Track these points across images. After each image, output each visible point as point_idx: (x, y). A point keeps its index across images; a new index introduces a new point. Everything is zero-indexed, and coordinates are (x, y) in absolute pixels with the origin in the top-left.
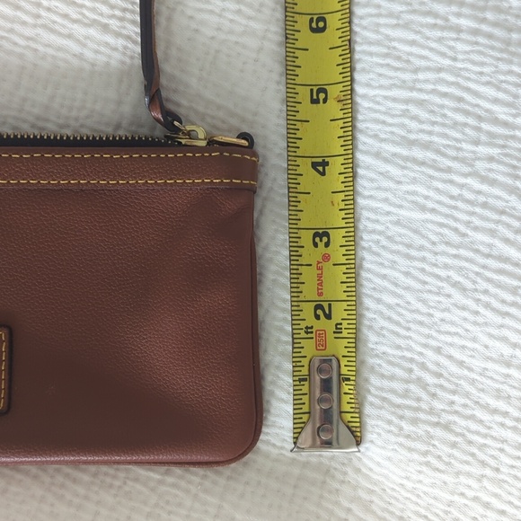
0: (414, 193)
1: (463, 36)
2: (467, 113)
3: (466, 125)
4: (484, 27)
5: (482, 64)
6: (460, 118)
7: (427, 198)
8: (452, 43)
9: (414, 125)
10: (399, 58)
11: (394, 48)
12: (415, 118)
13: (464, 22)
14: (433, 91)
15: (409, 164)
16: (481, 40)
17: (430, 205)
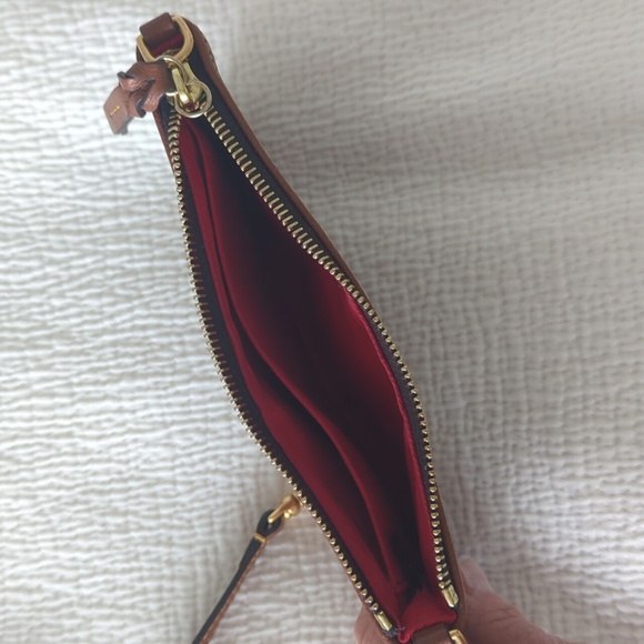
0: (151, 416)
1: (141, 276)
2: (168, 334)
3: (171, 344)
4: (157, 263)
5: (164, 292)
6: (164, 340)
7: (163, 415)
8: (134, 285)
9: (127, 361)
10: (92, 313)
11: (85, 306)
12: (125, 355)
13: (138, 266)
14: (133, 328)
15: (137, 394)
16: (158, 274)
17: (169, 419)
